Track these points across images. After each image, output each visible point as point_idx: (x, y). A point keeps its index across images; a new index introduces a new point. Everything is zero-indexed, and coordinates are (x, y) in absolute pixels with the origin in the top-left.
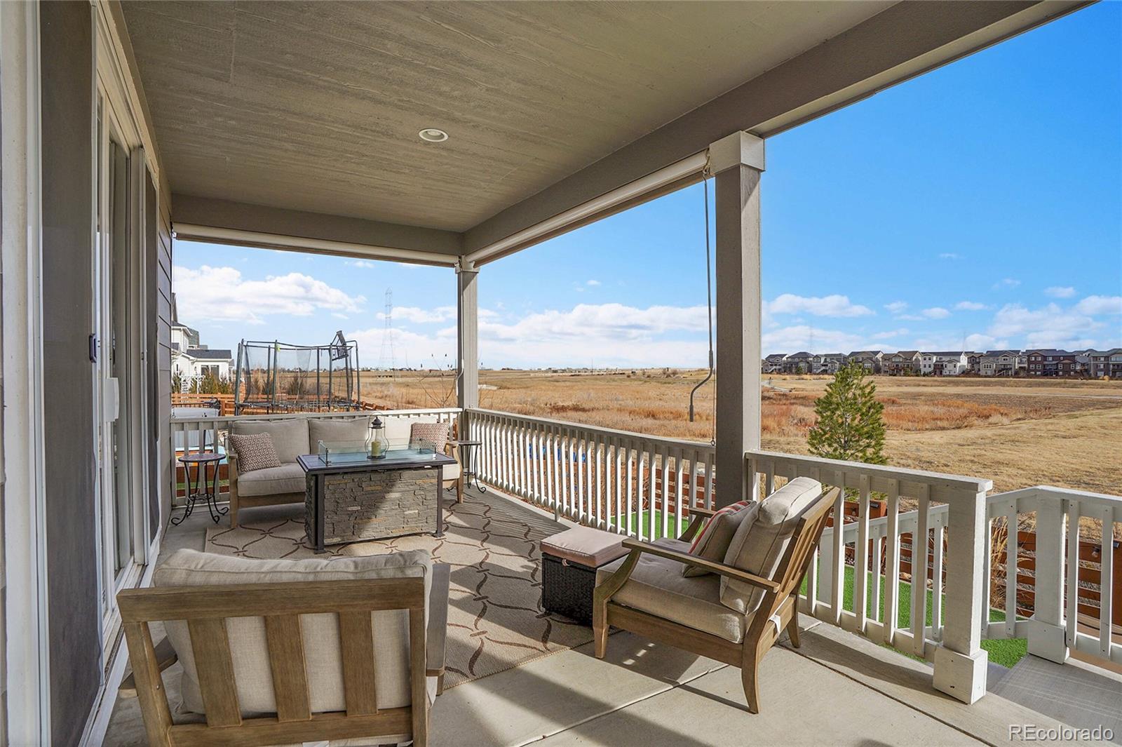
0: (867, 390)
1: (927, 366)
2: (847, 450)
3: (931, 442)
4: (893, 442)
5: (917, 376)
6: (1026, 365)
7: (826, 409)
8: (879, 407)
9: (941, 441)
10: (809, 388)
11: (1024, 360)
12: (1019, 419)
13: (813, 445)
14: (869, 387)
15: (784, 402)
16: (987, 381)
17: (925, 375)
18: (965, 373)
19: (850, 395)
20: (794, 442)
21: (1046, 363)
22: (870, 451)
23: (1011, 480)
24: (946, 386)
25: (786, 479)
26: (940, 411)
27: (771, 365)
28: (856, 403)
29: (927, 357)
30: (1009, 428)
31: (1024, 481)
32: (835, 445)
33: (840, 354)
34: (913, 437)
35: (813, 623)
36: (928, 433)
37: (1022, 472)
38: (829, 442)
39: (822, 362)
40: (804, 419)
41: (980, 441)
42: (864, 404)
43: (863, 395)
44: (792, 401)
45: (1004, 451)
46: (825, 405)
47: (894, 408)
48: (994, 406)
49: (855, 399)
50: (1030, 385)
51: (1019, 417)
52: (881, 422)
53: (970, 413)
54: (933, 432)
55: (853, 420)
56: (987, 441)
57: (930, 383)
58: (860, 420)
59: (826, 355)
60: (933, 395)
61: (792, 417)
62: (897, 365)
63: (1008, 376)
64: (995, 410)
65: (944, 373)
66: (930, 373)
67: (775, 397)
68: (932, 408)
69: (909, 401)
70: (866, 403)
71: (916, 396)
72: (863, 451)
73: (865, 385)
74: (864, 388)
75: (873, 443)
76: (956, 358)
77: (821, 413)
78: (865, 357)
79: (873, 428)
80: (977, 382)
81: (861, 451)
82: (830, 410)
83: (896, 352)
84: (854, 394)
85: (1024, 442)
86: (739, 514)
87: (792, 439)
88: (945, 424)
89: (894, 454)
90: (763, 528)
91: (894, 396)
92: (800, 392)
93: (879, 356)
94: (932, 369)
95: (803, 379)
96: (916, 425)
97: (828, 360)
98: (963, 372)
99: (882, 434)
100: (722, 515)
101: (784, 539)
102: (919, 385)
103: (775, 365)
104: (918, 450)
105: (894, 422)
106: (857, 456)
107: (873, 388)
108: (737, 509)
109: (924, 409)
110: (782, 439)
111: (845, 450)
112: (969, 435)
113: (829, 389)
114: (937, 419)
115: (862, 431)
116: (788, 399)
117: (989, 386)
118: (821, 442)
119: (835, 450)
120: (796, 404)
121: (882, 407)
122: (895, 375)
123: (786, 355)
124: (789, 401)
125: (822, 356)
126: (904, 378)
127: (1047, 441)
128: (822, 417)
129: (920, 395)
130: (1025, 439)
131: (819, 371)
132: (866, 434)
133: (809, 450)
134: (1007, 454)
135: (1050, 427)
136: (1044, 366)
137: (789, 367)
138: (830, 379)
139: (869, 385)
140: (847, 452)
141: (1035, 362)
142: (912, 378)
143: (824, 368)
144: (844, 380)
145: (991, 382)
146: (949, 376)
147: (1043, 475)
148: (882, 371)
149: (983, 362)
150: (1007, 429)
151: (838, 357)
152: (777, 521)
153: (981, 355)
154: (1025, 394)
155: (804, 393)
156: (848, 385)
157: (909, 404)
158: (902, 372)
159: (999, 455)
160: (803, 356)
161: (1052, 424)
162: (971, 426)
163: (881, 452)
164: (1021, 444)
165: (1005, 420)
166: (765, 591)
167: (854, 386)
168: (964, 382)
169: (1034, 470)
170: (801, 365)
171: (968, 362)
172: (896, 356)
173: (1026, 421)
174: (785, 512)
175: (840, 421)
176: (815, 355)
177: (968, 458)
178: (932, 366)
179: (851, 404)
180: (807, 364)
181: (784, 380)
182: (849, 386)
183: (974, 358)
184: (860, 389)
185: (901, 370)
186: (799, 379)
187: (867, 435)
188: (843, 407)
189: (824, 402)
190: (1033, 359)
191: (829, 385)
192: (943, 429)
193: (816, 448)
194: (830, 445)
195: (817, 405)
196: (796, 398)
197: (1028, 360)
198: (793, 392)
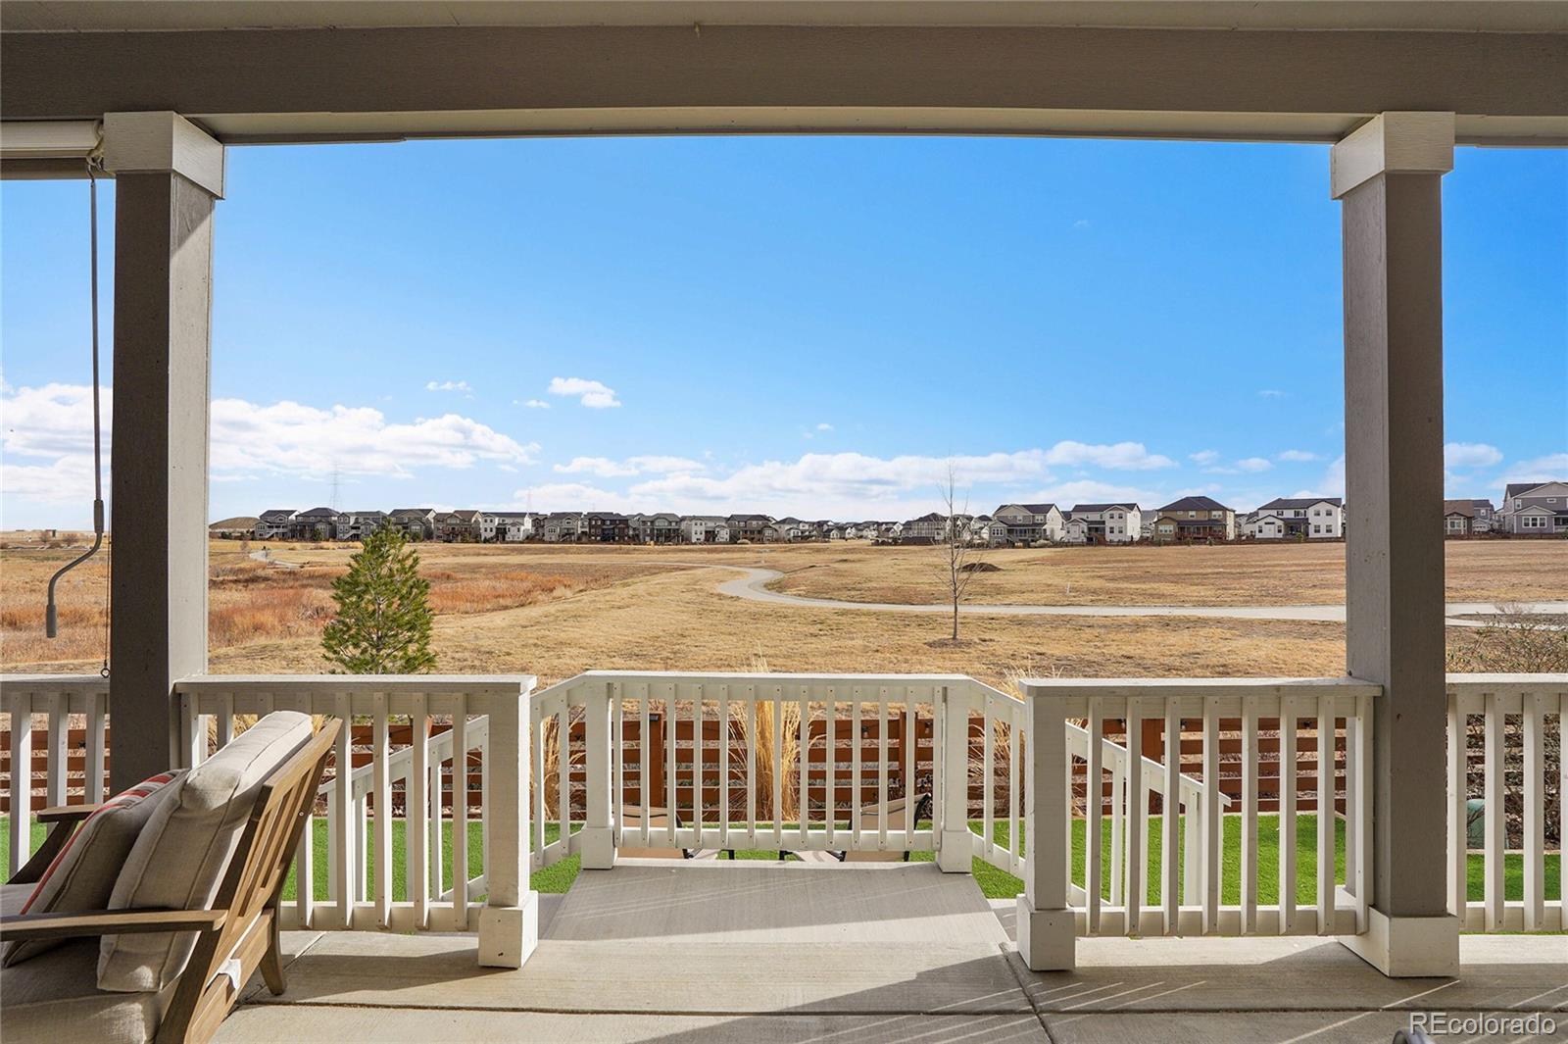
0: (409, 562)
1: (489, 530)
2: (381, 649)
3: (491, 625)
4: (448, 630)
5: (477, 542)
6: (587, 530)
7: (351, 593)
8: (423, 586)
9: (503, 625)
10: (331, 561)
11: (586, 523)
12: (581, 591)
13: (329, 648)
14: (412, 558)
15: (291, 584)
16: (550, 548)
17: (486, 541)
18: (529, 539)
19: (385, 571)
20: (305, 645)
21: (605, 527)
22: (412, 648)
23: (573, 662)
24: (508, 554)
25: (256, 716)
26: (502, 585)
27: (269, 527)
28: (392, 581)
29: (489, 519)
30: (573, 602)
31: (585, 661)
32: (364, 644)
33: (378, 512)
34: (471, 622)
35: (311, 940)
36: (488, 614)
37: (582, 651)
38: (355, 641)
39: (351, 523)
40: (323, 609)
41: (544, 620)
42: (404, 583)
43: (403, 570)
44: (305, 582)
45: (566, 629)
46: (348, 586)
47: (449, 585)
48: (557, 577)
49: (392, 576)
50: (591, 552)
51: (582, 588)
52: (427, 605)
53: (534, 587)
54: (494, 613)
55: (388, 606)
56: (551, 619)
57: (492, 552)
58: (399, 605)
59: (357, 513)
60: (494, 566)
61: (304, 606)
62: (453, 529)
63: (571, 542)
64: (559, 581)
65: (507, 539)
66: (492, 538)
67: (275, 577)
68: (494, 583)
69: (467, 576)
70: (407, 580)
71: (475, 569)
72: (404, 648)
73: (406, 555)
74: (404, 560)
75: (417, 637)
76: (520, 520)
77: (341, 598)
78: (412, 517)
79: (416, 616)
80: (541, 549)
81: (401, 649)
82: (355, 593)
83: (452, 512)
84: (391, 570)
85: (586, 617)
86: (146, 802)
87: (301, 641)
88: (508, 602)
89: (447, 647)
90: (191, 819)
91: (449, 569)
92: (318, 568)
93: (431, 516)
94: (494, 533)
95: (322, 548)
96: (475, 605)
97: (361, 520)
98: (527, 538)
99: (428, 623)
100: (104, 816)
101: (232, 829)
102: (479, 555)
103: (277, 527)
104: (477, 638)
105: (450, 603)
106: (395, 656)
107: (416, 560)
108: (142, 793)
109: (484, 584)
110: (286, 642)
111: (378, 650)
112: (534, 614)
113: (353, 563)
114: (499, 596)
115: (401, 622)
116: (297, 580)
117: (553, 553)
118: (342, 642)
119: (364, 651)
120: (312, 586)
121: (427, 586)
122: (450, 542)
123: (293, 512)
124: (299, 583)
125: (352, 514)
126: (462, 545)
127: (605, 613)
128: (344, 604)
129: (480, 566)
130: (586, 613)
131: (348, 536)
132: (407, 624)
133: (324, 656)
134: (571, 632)
135: (608, 598)
136: (603, 529)
137: (301, 530)
138: (359, 547)
139: (410, 555)
140: (381, 653)
141: (595, 527)
142: (471, 545)
143: (354, 532)
144: (375, 550)
145: (553, 549)
146: (513, 542)
147: (602, 652)
148: (434, 535)
149: (547, 525)
150: (570, 602)
151: (376, 516)
152: (218, 800)
153: (546, 518)
154: (586, 562)
155: (324, 569)
156: (382, 556)
157: (467, 579)
158: (459, 538)
159: (562, 634)
160: (323, 514)
161: (609, 594)
162: (535, 603)
163: (428, 647)
164: (583, 619)
165: (569, 593)
166: (199, 933)
167: (390, 558)
168: (528, 549)
169: (593, 648)
170: (320, 527)
171: (533, 526)
172: (451, 516)
173: (588, 592)
174: (233, 783)
175: (371, 608)
176: (341, 512)
177: (531, 641)
178: (494, 530)
179: (385, 584)
180: (329, 527)
181: (292, 549)
182: (384, 557)
183: (539, 521)
184: (399, 561)
185: (457, 535)
186: (316, 549)
187: (408, 626)
188: (374, 589)
189: (346, 583)
190: (594, 523)
191: (354, 557)
192: (506, 608)
193: (335, 652)
194: (356, 646)
195: (336, 588)
196: (311, 577)
197: (590, 524)
198: (307, 568)
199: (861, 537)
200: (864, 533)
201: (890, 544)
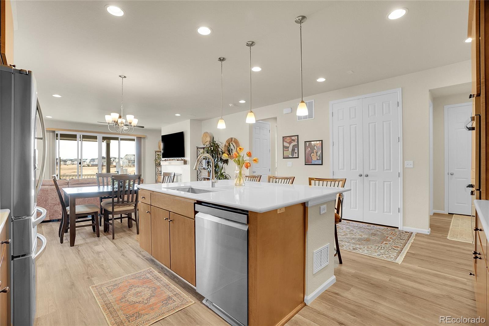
199: (73, 164)
200: (74, 163)
201: (87, 166)
